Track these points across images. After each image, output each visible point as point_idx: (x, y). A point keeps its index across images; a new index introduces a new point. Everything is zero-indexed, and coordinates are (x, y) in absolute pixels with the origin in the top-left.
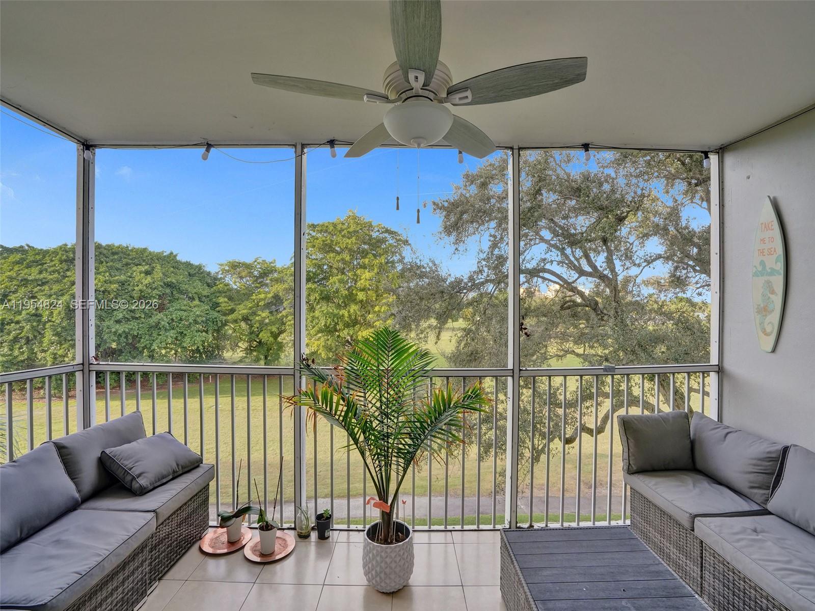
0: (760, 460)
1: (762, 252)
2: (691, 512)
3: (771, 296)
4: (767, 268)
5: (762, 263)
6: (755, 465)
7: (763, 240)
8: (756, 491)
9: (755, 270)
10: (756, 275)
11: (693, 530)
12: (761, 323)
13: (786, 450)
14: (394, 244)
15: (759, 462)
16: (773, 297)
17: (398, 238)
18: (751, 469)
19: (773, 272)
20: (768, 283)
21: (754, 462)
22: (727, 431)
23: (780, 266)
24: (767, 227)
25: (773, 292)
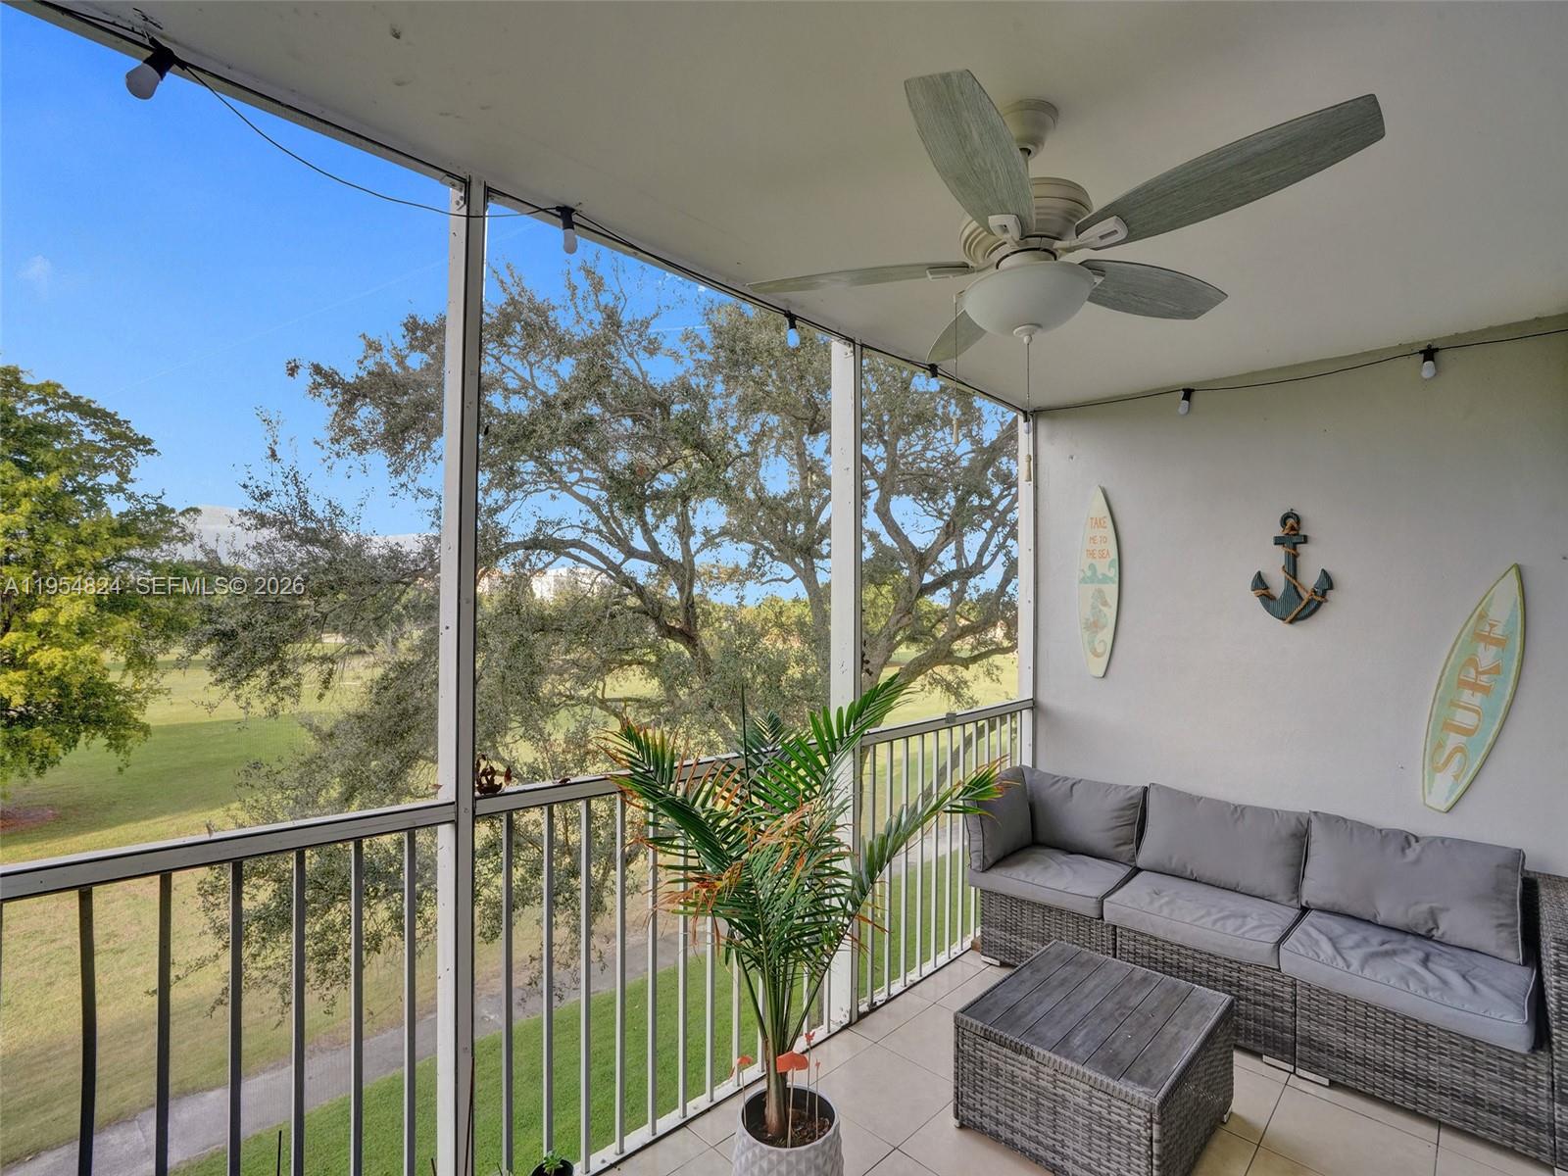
0: (1123, 809)
1: (1091, 554)
2: (1094, 895)
3: (1103, 608)
4: (1099, 573)
5: (1092, 567)
6: (1117, 818)
7: (1093, 539)
8: (1122, 848)
9: (1082, 575)
10: (1083, 580)
11: (1102, 918)
12: (1091, 642)
13: (1146, 790)
14: (102, 444)
15: (1121, 813)
16: (1105, 609)
17: (115, 430)
18: (1113, 823)
19: (1105, 579)
20: (1100, 591)
21: (1116, 814)
22: (1070, 783)
23: (1114, 573)
24: (1098, 523)
25: (1105, 604)
